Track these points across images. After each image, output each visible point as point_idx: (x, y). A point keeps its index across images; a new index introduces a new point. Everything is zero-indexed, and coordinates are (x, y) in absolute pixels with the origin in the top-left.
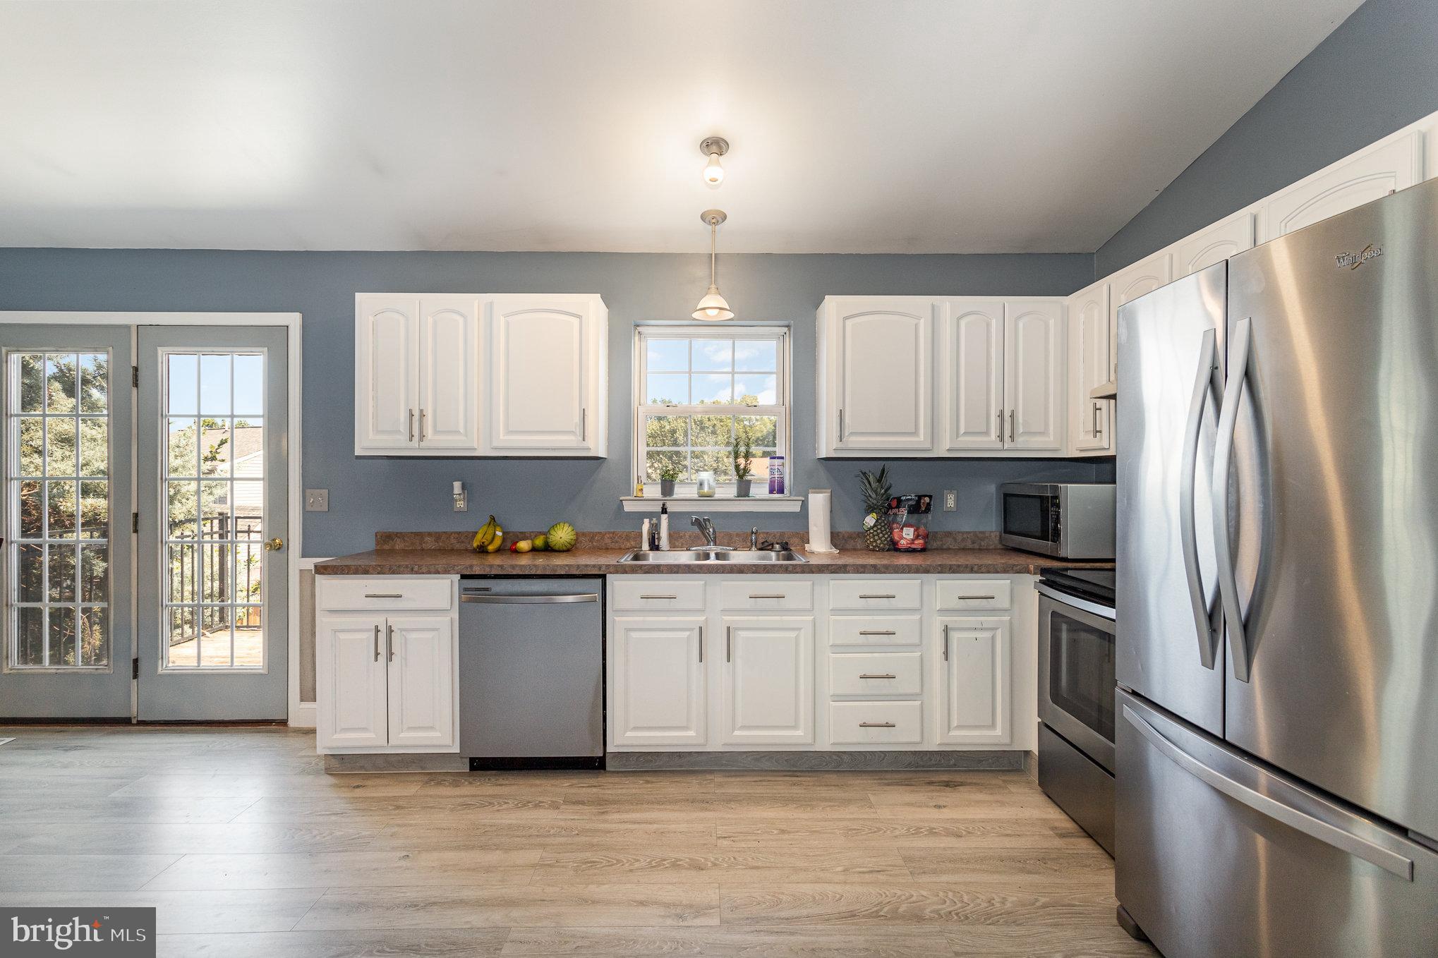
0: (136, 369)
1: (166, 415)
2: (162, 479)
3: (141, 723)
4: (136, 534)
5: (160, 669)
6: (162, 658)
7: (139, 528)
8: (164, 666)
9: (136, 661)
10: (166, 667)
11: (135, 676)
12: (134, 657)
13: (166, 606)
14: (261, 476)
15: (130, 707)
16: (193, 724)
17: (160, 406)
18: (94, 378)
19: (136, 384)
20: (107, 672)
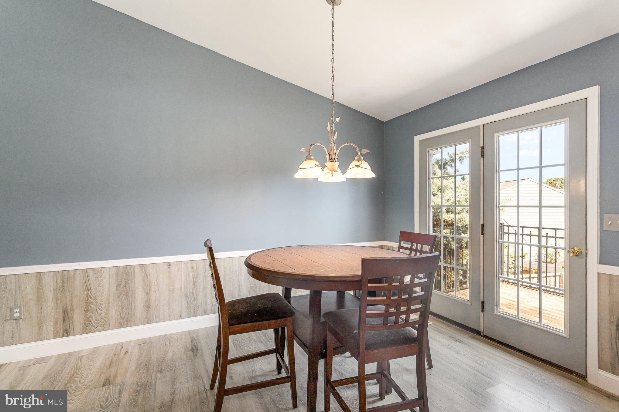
0: (483, 148)
1: (499, 171)
2: (496, 206)
3: (485, 336)
4: (483, 236)
5: (496, 311)
6: (497, 305)
7: (484, 232)
8: (498, 310)
9: (483, 303)
10: (499, 311)
11: (483, 311)
12: (482, 300)
13: (499, 277)
14: (563, 205)
15: (480, 326)
16: (516, 349)
17: (495, 166)
18: (449, 161)
19: (483, 156)
20: (469, 304)
